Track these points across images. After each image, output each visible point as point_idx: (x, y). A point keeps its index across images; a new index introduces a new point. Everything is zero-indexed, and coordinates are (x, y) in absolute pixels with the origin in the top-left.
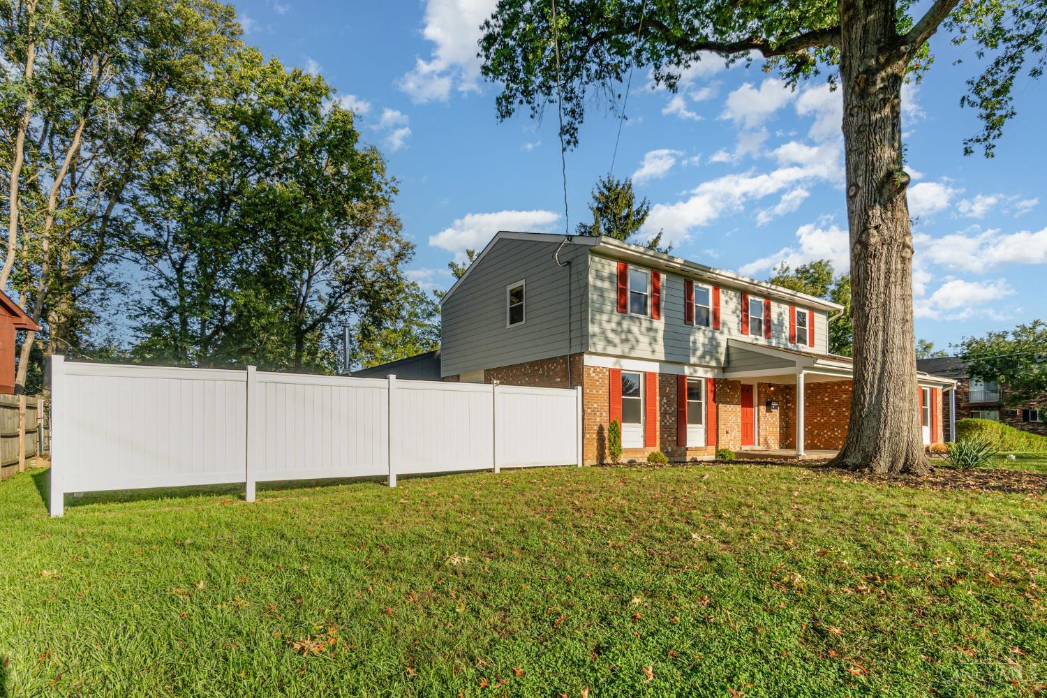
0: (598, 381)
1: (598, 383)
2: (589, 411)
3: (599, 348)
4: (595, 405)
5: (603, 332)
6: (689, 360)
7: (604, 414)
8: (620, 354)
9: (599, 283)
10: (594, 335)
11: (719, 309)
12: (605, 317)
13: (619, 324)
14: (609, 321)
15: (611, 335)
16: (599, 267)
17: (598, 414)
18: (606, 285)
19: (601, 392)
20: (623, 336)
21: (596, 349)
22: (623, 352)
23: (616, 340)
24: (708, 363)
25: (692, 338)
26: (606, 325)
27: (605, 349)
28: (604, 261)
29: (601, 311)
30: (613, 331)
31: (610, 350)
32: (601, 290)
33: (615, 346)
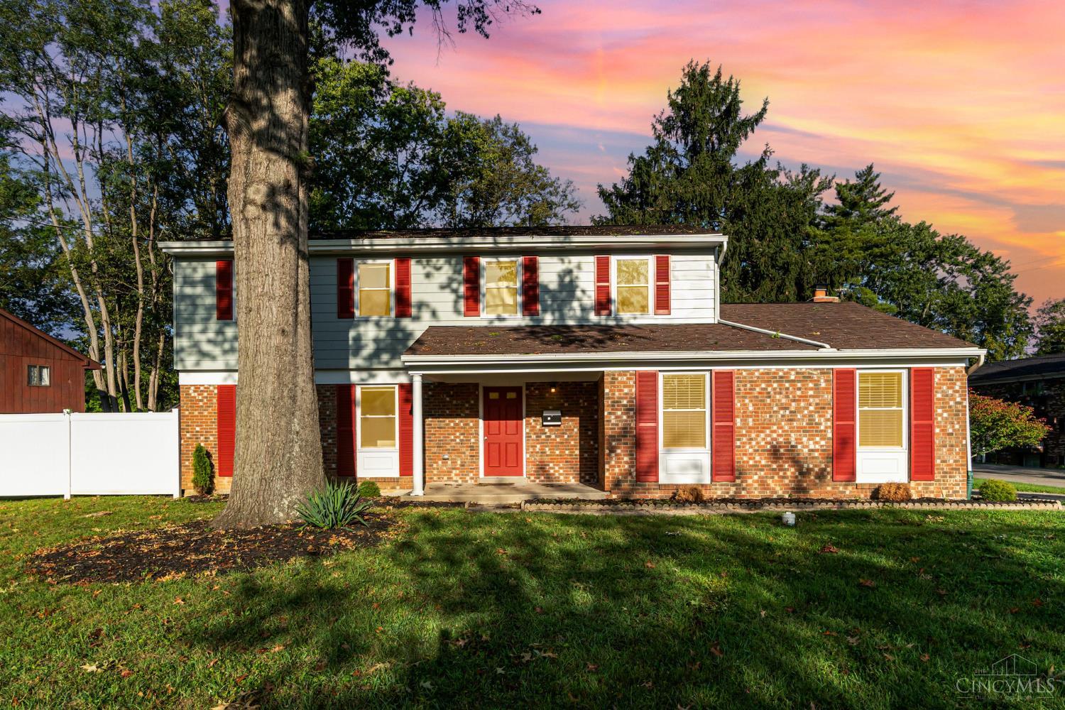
0: (201, 401)
1: (201, 404)
2: (188, 435)
3: (190, 365)
4: (198, 429)
5: (196, 345)
6: (348, 364)
7: (212, 438)
8: (222, 367)
9: (188, 290)
10: (182, 350)
11: (408, 290)
12: (197, 328)
13: (220, 332)
14: (204, 331)
15: (206, 347)
16: (189, 271)
17: (202, 438)
18: (199, 290)
19: (206, 413)
20: (227, 346)
21: (184, 366)
22: (227, 364)
23: (216, 351)
24: (387, 363)
25: (352, 334)
26: (199, 337)
27: (198, 363)
28: (194, 264)
29: (191, 321)
30: (210, 341)
31: (207, 364)
32: (193, 298)
33: (213, 358)
